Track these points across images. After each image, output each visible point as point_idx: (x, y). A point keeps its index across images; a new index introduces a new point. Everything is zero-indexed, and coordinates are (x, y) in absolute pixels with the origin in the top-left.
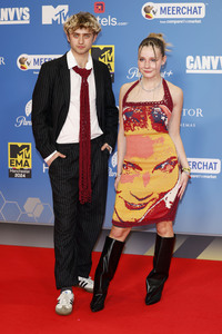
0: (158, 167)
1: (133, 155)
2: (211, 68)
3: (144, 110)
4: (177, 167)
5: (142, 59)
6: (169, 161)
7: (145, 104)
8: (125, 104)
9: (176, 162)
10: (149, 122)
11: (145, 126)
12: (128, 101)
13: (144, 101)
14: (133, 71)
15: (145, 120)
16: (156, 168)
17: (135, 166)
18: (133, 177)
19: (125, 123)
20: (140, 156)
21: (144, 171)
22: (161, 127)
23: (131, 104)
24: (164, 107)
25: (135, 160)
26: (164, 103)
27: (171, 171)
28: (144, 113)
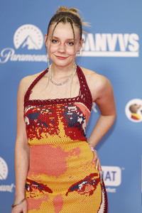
0: (74, 188)
1: (41, 172)
2: (108, 50)
3: (53, 111)
4: (99, 187)
5: (55, 40)
6: (88, 179)
7: (55, 102)
8: (27, 102)
9: (98, 180)
10: (61, 126)
11: (55, 131)
12: (32, 98)
13: (53, 98)
14: (6, 52)
15: (56, 123)
16: (71, 190)
17: (43, 187)
18: (39, 201)
19: (28, 127)
20: (49, 174)
21: (54, 194)
22: (77, 132)
23: (37, 103)
24: (81, 105)
25: (43, 178)
26: (81, 100)
27: (91, 193)
28: (54, 115)
